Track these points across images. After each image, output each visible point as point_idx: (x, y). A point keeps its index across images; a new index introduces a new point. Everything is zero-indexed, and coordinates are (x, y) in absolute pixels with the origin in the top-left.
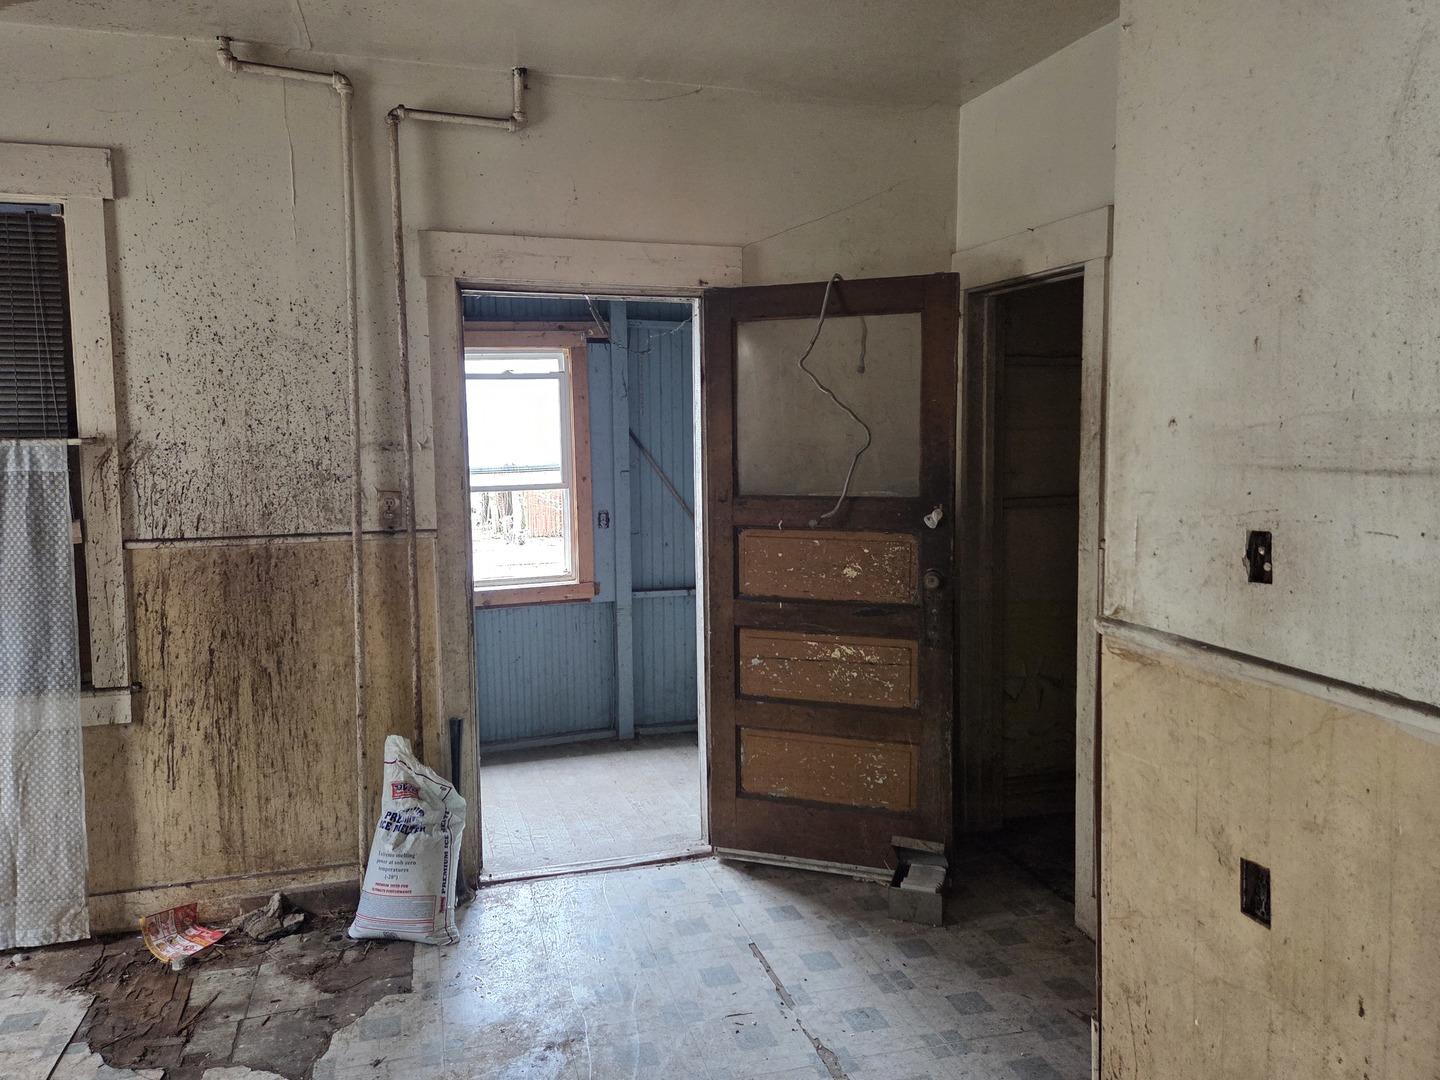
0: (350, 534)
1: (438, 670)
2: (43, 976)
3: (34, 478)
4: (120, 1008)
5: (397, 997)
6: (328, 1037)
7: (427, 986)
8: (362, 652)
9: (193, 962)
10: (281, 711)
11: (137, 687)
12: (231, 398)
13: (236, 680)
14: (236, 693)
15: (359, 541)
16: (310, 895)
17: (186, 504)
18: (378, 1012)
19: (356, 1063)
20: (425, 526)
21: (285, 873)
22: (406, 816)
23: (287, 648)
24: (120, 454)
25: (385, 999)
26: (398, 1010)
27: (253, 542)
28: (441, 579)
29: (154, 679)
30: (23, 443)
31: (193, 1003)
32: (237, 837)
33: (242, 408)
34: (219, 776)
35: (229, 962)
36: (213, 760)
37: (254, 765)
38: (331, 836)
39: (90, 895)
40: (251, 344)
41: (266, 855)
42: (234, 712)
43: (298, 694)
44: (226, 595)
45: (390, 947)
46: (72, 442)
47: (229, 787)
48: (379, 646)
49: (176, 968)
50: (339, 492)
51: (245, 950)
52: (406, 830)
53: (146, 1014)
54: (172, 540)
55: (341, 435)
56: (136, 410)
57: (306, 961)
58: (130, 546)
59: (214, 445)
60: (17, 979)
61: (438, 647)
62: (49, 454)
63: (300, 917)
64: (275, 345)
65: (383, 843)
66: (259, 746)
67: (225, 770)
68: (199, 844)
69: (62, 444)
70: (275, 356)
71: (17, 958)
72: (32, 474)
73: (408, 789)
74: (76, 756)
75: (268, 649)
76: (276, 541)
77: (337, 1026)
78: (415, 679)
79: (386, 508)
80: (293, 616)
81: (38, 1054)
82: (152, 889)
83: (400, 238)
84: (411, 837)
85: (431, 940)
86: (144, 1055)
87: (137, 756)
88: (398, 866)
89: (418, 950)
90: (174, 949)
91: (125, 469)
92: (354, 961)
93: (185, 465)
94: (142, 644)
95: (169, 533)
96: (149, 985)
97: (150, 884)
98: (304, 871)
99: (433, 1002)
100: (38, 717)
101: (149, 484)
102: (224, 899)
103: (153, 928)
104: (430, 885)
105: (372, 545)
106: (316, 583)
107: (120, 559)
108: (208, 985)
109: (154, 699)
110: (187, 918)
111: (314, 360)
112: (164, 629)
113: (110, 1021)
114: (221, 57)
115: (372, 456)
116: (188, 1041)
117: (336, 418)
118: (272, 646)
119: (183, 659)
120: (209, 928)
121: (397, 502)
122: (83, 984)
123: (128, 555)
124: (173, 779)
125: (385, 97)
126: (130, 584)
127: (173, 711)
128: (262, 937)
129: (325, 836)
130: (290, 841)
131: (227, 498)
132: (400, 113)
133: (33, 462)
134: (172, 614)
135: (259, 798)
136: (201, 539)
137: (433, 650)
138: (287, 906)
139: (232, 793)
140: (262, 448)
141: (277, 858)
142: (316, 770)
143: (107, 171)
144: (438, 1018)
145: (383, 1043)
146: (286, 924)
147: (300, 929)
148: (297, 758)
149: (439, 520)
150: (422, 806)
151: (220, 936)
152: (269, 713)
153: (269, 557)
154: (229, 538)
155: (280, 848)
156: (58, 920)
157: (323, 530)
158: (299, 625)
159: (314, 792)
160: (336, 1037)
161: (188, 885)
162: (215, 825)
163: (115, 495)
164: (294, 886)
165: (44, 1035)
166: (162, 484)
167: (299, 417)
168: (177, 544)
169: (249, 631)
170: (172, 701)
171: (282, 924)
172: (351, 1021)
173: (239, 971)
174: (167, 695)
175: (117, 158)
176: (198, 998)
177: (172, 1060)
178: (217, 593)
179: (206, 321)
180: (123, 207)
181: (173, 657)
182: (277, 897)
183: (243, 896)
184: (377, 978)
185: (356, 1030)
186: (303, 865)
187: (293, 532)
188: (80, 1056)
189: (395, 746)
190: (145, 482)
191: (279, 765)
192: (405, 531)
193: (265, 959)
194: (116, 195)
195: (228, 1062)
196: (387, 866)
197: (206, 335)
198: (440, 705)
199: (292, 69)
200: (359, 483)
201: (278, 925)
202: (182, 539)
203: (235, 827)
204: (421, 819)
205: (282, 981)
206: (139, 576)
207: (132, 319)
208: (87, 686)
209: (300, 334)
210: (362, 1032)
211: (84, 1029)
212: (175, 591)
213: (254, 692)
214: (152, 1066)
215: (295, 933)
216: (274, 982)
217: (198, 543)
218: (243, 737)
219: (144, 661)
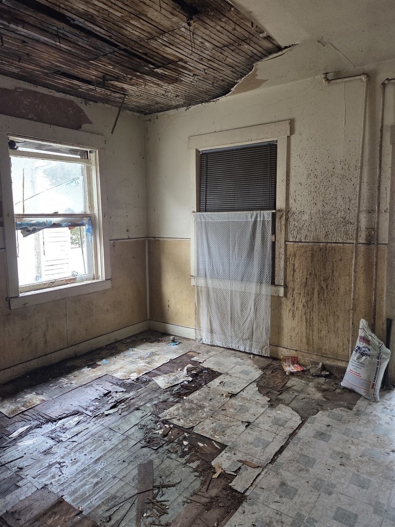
0: (353, 243)
1: (385, 298)
2: (255, 363)
3: (264, 221)
4: (269, 378)
5: (346, 409)
6: (318, 411)
7: (358, 411)
8: (355, 287)
9: (292, 374)
10: (327, 302)
11: (286, 287)
12: (318, 196)
13: (313, 289)
14: (313, 293)
15: (356, 246)
16: (332, 367)
17: (303, 231)
18: (337, 411)
19: (322, 422)
20: (384, 242)
21: (325, 357)
22: (363, 349)
23: (330, 281)
24: (286, 215)
25: (341, 408)
26: (344, 414)
27: (321, 244)
28: (388, 264)
29: (290, 285)
30: (262, 212)
31: (287, 385)
32: (311, 340)
33: (322, 199)
34: (306, 319)
35: (302, 378)
36: (305, 313)
37: (317, 318)
38: (341, 349)
39: (270, 345)
40: (326, 177)
41: (319, 349)
42: (312, 300)
43: (332, 298)
44: (312, 261)
45: (353, 394)
46: (274, 211)
47: (309, 323)
48: (361, 286)
49: (287, 374)
50: (352, 228)
51: (308, 376)
52: (363, 354)
53: (274, 382)
54: (298, 242)
55: (354, 207)
56: (291, 201)
57: (323, 387)
58: (287, 243)
59: (312, 212)
60: (250, 361)
61: (385, 289)
62: (267, 215)
63: (328, 373)
64: (334, 176)
65: (354, 356)
66: (319, 312)
67: (308, 318)
68: (300, 339)
69: (271, 212)
70: (334, 181)
71: (252, 356)
72: (263, 221)
73: (365, 340)
74: (269, 303)
75: (324, 280)
76: (329, 244)
77: (322, 409)
78: (373, 300)
79: (368, 235)
80: (333, 270)
81: (245, 381)
82: (286, 348)
83: (382, 131)
84: (364, 357)
85: (367, 397)
86: (268, 393)
87: (284, 307)
88: (358, 366)
89: (361, 398)
90: (289, 368)
91: (287, 220)
92: (338, 393)
93: (304, 218)
94: (288, 274)
95: (297, 240)
96: (278, 376)
97: (286, 347)
98: (331, 358)
99: (357, 417)
100: (260, 290)
101: (293, 224)
102: (306, 359)
103: (285, 360)
104: (369, 377)
105: (362, 248)
106: (341, 260)
107: (284, 247)
108: (293, 382)
109: (290, 291)
110: (295, 361)
111: (347, 181)
112: (294, 269)
113: (264, 381)
114: (324, 80)
115: (365, 215)
116: (280, 394)
117: (353, 201)
118: (325, 280)
119: (298, 280)
120: (301, 366)
121: (373, 232)
122: (263, 369)
123: (286, 246)
124: (294, 316)
125: (381, 78)
126: (286, 254)
127: (295, 295)
128: (314, 375)
129: (339, 348)
130: (327, 347)
131: (315, 229)
132: (386, 82)
133: (264, 217)
134: (296, 265)
135: (318, 330)
136: (306, 242)
137: (383, 290)
138: (324, 368)
139: (310, 325)
140: (327, 212)
141: (323, 351)
142: (337, 325)
143: (288, 127)
144: (356, 422)
145: (334, 421)
146: (322, 373)
147: (326, 376)
148: (331, 319)
149: (389, 240)
150: (370, 347)
151: (302, 369)
152: (323, 302)
153: (326, 250)
154: (314, 242)
155: (324, 348)
156: (262, 348)
157: (345, 242)
158: (334, 274)
159: (336, 332)
160: (320, 412)
161: (296, 351)
162: (304, 334)
163: (283, 227)
164: (328, 362)
165: (249, 377)
166: (297, 224)
167: (340, 201)
168: (299, 243)
169: (318, 274)
170: (295, 292)
171: (321, 373)
172: (327, 410)
173: (303, 381)
174: (293, 290)
175: (292, 122)
176: (289, 384)
177: (274, 398)
178: (309, 260)
179: (313, 171)
180: (293, 137)
181: (296, 278)
182: (321, 363)
183: (311, 360)
184: (343, 401)
185: (327, 413)
186: (331, 356)
187: (335, 241)
188: (253, 386)
189: (363, 323)
190: (292, 223)
191: (325, 320)
192: (374, 244)
193: (311, 382)
194: (291, 134)
195: (288, 405)
196: (355, 365)
197: (313, 175)
198: (385, 312)
199: (347, 77)
200: (358, 225)
201: (319, 373)
202: (301, 242)
203: (311, 336)
204: (369, 352)
205: (313, 389)
206: (288, 253)
207: (292, 173)
208: (273, 283)
209: (342, 172)
210: (329, 415)
211: (258, 380)
212: (297, 258)
213: (319, 294)
214: (268, 396)
215: (325, 377)
216: (311, 389)
217: (305, 244)
218: (315, 308)
219: (288, 279)
